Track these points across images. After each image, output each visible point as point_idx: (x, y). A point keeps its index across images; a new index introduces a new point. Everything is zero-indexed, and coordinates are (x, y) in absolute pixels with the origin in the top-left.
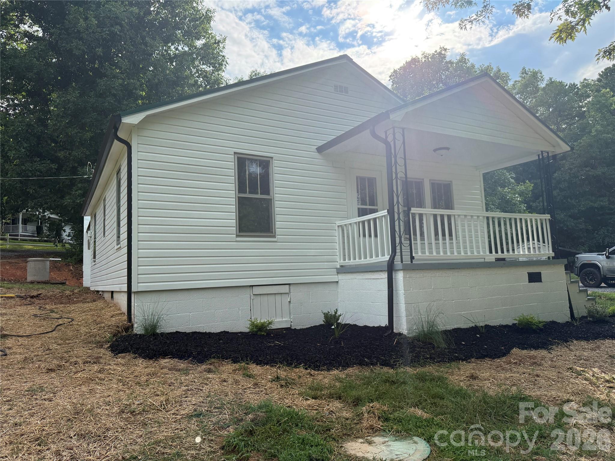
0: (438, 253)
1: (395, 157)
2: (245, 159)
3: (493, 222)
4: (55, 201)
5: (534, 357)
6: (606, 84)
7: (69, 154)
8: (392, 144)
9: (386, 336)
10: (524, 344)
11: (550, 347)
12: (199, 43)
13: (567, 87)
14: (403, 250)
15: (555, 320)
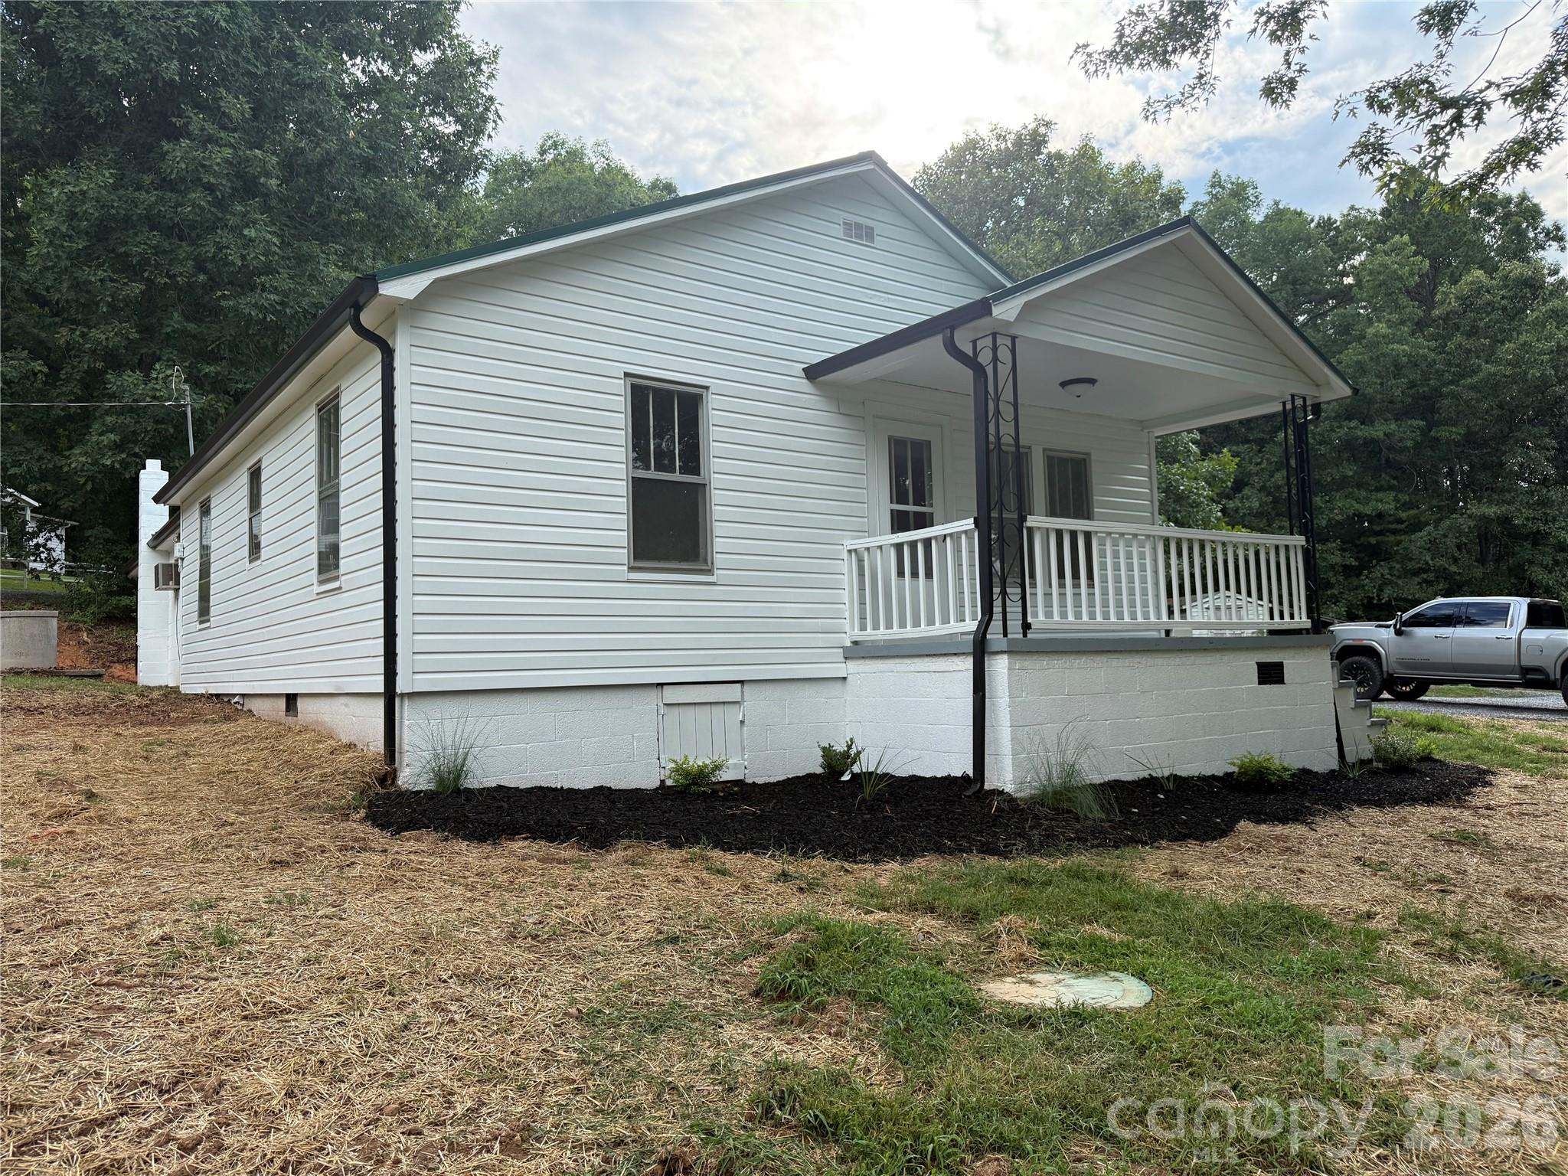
0: (1064, 615)
1: (997, 399)
2: (647, 388)
3: (1191, 549)
4: (41, 458)
5: (1286, 839)
6: (1402, 224)
7: (83, 335)
8: (989, 370)
9: (969, 797)
10: (1259, 813)
11: (1310, 819)
12: (423, 59)
13: (1312, 225)
14: (1008, 609)
15: (1307, 767)
